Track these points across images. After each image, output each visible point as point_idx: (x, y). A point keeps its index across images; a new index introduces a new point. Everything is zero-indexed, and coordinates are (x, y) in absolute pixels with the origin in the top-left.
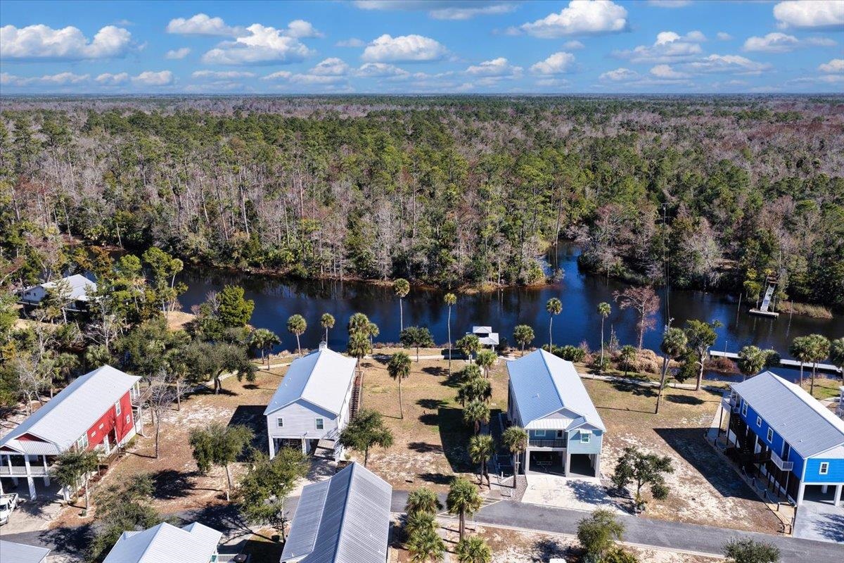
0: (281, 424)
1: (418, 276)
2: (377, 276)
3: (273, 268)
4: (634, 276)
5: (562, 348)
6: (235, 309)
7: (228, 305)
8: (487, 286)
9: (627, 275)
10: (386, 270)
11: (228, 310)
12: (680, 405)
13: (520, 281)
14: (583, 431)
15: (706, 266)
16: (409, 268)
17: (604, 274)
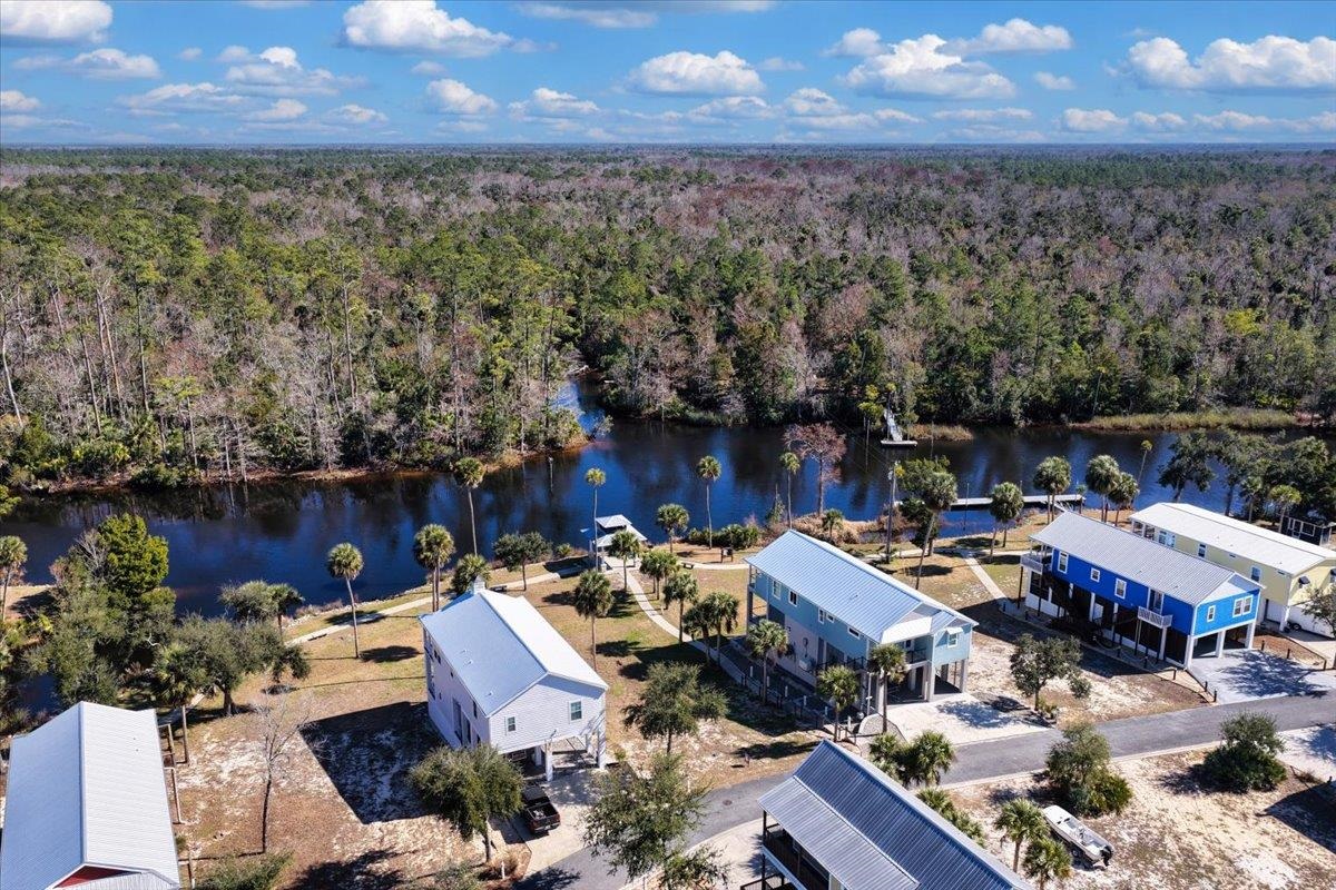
0: (512, 728)
1: (383, 455)
2: (316, 464)
3: (90, 477)
4: (702, 414)
5: (724, 529)
6: (138, 556)
7: (122, 553)
8: (511, 457)
9: (694, 415)
10: (332, 454)
11: (125, 562)
12: (930, 578)
13: (551, 442)
14: (952, 631)
15: (802, 388)
16: (368, 444)
17: (656, 417)
